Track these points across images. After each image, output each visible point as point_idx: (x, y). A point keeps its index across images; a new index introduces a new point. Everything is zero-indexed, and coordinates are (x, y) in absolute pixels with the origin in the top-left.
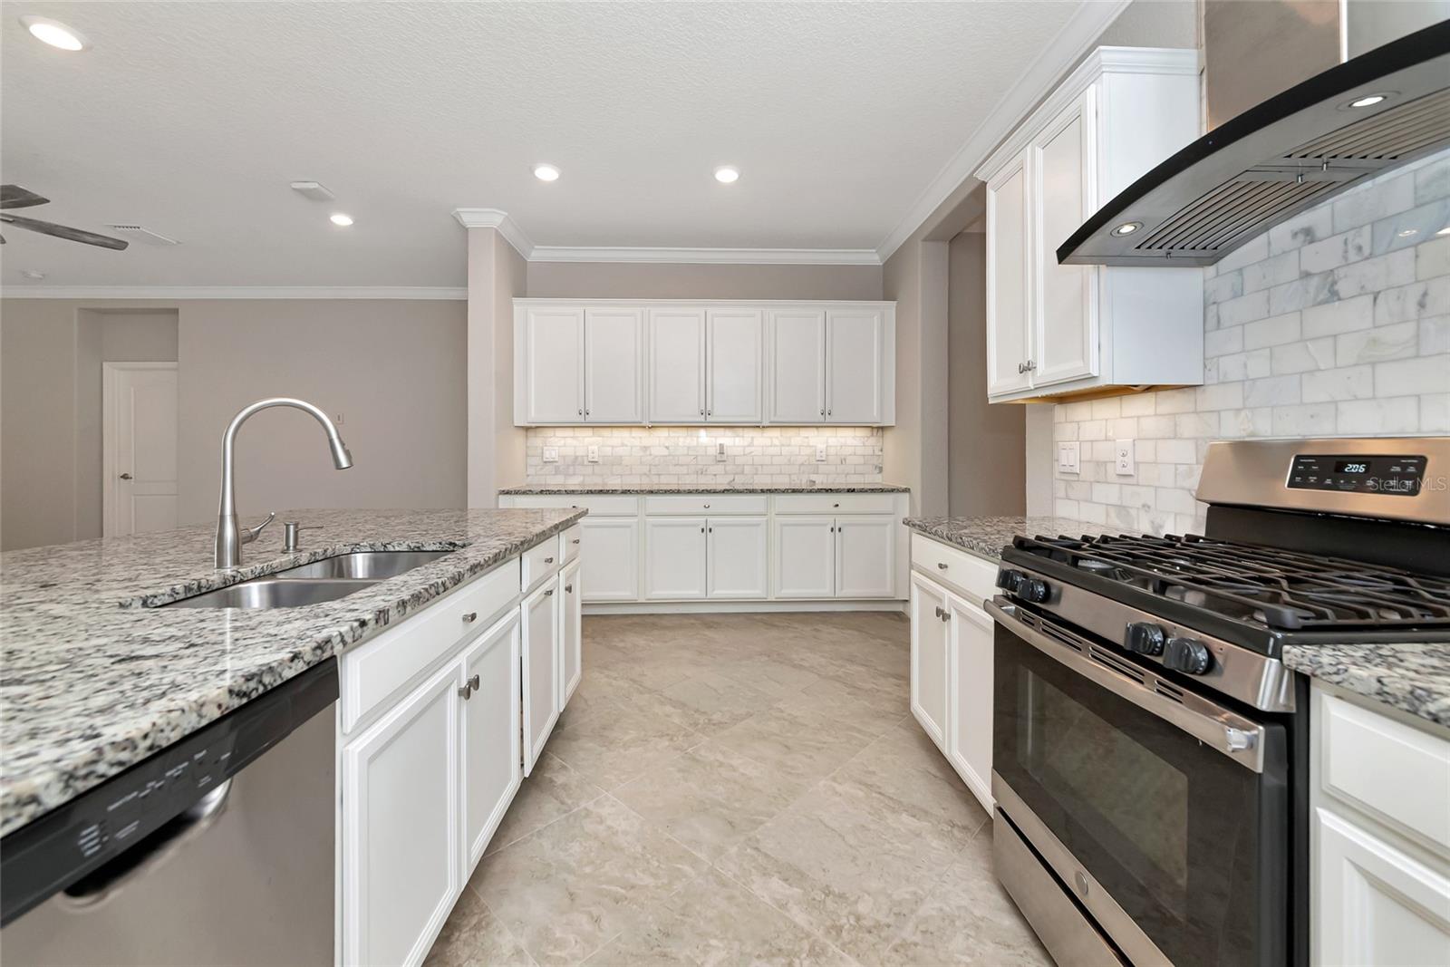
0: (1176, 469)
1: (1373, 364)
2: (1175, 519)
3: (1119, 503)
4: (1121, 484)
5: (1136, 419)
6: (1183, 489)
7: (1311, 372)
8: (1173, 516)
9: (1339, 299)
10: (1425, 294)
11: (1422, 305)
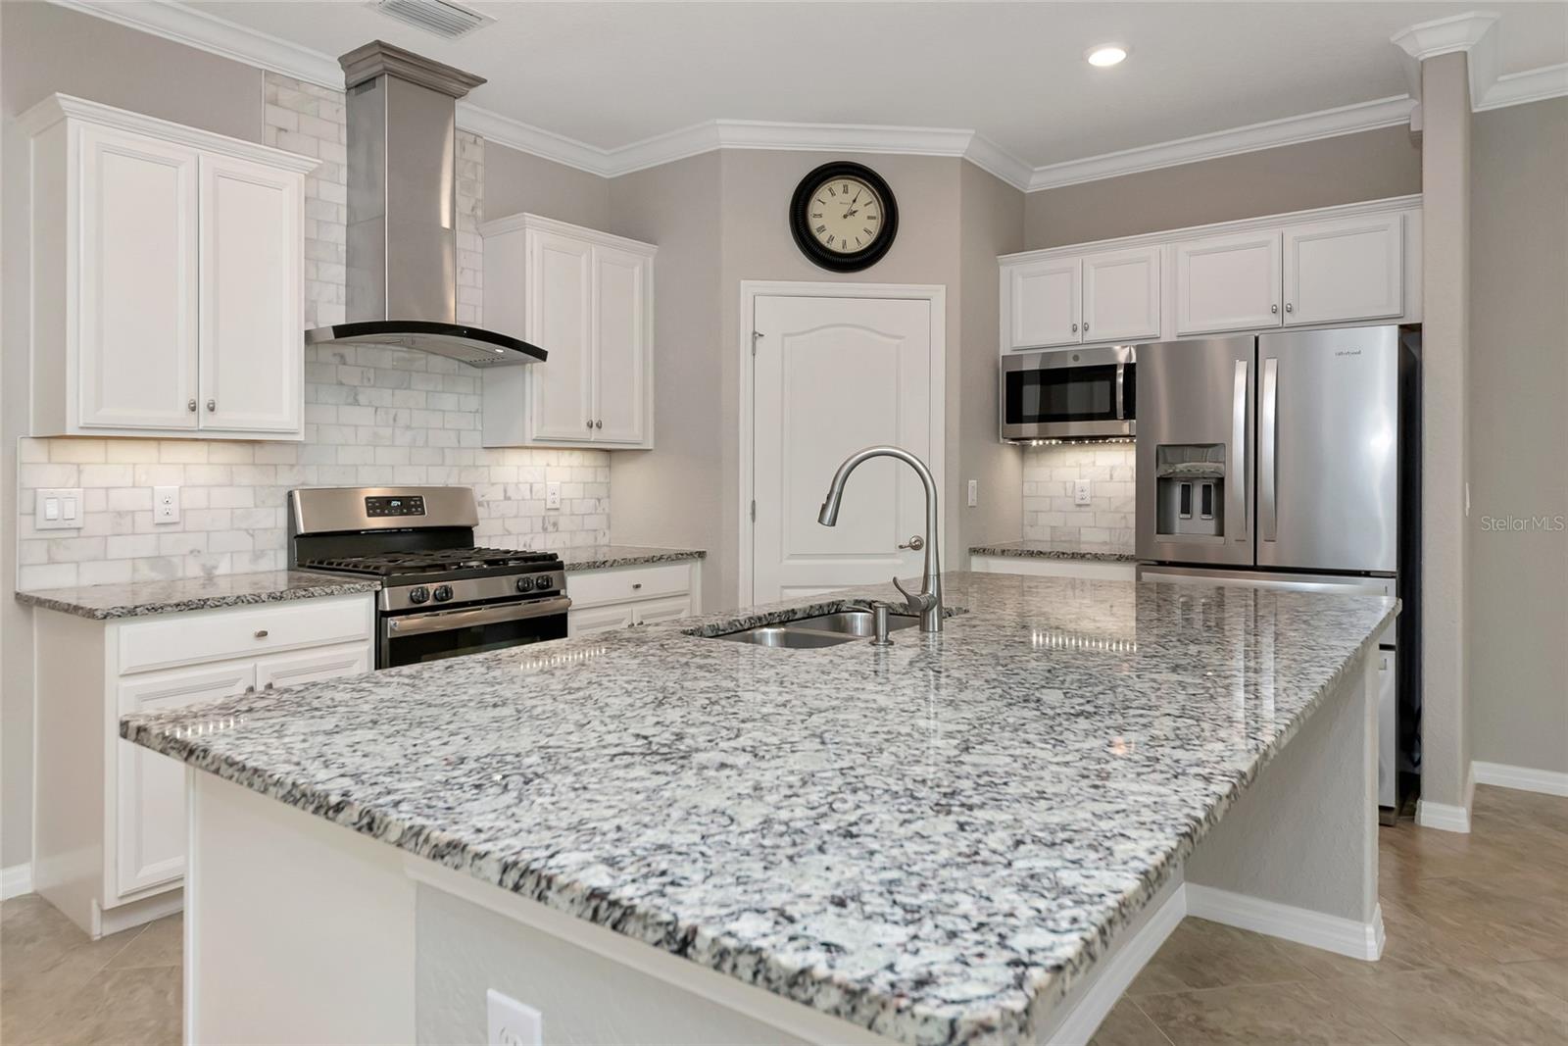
0: (232, 513)
1: (375, 447)
2: (232, 556)
3: (157, 554)
4: (159, 534)
5: (182, 466)
6: (239, 529)
7: (342, 445)
8: (229, 555)
9: (359, 405)
10: (396, 415)
11: (395, 420)
